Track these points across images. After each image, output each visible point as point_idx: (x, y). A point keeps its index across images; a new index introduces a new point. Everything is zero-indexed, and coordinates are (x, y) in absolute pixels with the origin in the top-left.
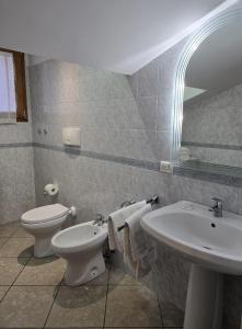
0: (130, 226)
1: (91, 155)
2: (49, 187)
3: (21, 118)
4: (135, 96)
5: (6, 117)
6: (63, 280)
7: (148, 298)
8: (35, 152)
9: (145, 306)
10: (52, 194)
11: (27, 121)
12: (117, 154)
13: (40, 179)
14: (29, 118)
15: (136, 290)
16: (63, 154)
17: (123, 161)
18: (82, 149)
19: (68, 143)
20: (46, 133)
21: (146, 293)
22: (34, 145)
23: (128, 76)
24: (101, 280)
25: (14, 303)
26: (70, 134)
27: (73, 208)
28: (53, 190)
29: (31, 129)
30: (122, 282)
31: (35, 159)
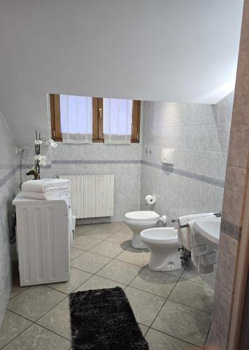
0: (191, 226)
1: (181, 173)
2: (148, 197)
3: (135, 140)
4: (217, 122)
5: (124, 139)
6: (147, 265)
7: (209, 295)
8: (142, 168)
9: (205, 298)
10: (150, 203)
11: (138, 142)
12: (199, 173)
13: (144, 191)
14: (141, 140)
15: (202, 288)
16: (161, 170)
17: (203, 179)
18: (175, 167)
19: (165, 161)
20: (151, 152)
21: (209, 292)
22: (142, 162)
23: (213, 105)
24: (176, 273)
25: (113, 268)
26: (167, 154)
27: (164, 217)
28: (151, 200)
29: (140, 149)
30: (193, 280)
31: (142, 174)
